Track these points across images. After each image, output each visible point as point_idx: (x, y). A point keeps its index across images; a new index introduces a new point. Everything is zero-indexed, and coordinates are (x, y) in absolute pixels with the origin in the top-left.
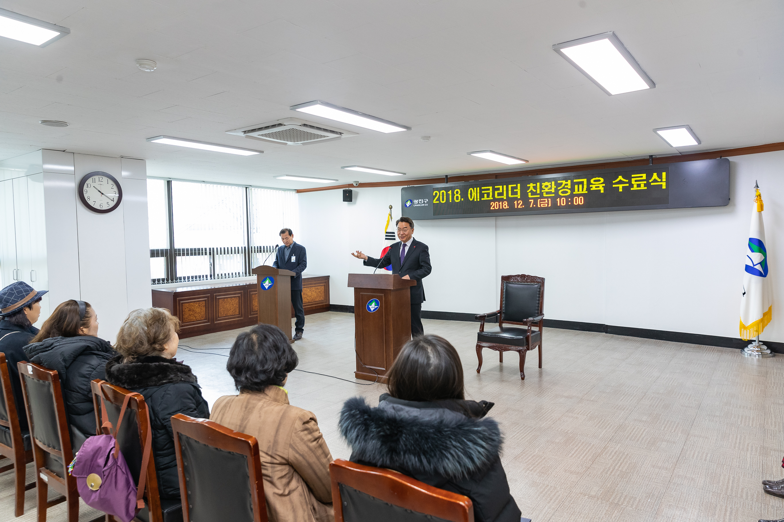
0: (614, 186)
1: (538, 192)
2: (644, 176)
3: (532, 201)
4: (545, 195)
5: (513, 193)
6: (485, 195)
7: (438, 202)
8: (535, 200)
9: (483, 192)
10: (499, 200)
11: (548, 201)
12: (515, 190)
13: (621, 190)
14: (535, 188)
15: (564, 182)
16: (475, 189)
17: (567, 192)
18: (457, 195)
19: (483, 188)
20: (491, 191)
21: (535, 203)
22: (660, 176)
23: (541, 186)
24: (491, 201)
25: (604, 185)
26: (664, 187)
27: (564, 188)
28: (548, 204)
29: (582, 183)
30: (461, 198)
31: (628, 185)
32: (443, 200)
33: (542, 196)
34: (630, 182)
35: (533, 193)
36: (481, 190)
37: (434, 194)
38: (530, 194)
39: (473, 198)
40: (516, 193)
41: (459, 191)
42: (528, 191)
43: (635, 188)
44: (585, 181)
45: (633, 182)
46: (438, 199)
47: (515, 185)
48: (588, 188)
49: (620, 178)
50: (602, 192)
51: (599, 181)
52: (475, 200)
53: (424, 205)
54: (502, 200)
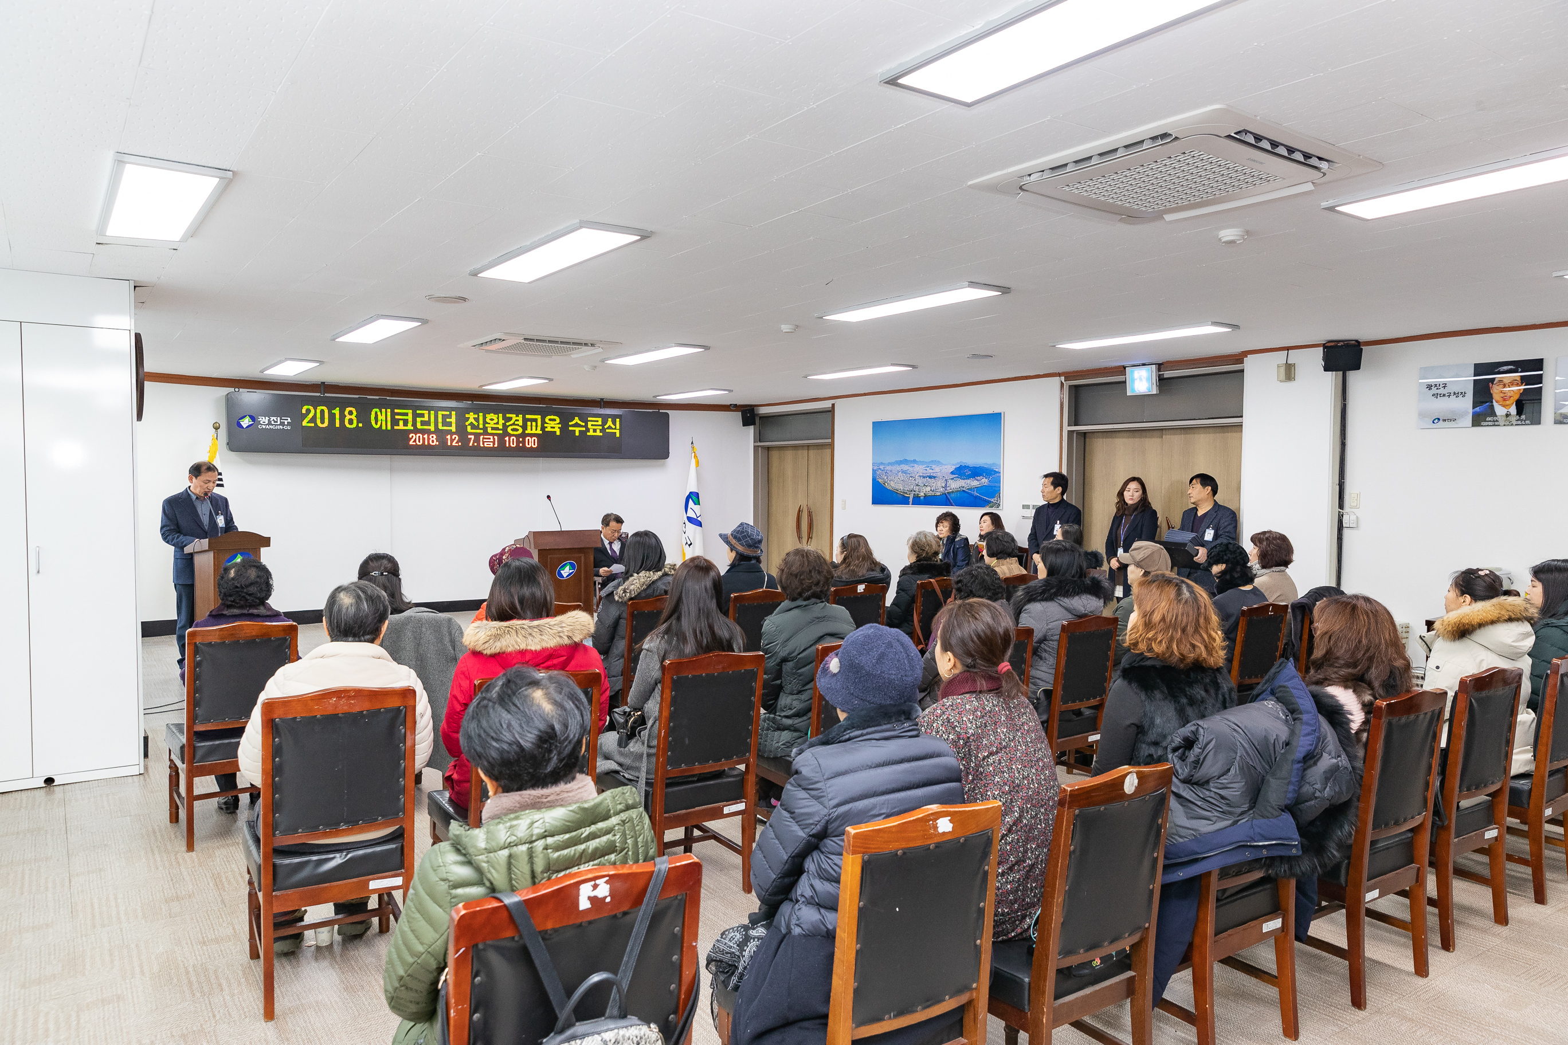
0: (570, 428)
1: (481, 426)
2: (600, 419)
3: (473, 437)
4: (490, 431)
5: (445, 423)
6: (401, 423)
7: (313, 425)
8: (477, 436)
9: (397, 417)
10: (423, 432)
11: (494, 439)
12: (448, 420)
13: (577, 434)
14: (477, 420)
15: (513, 416)
16: (384, 410)
17: (517, 430)
18: (351, 417)
19: (396, 411)
20: (410, 418)
21: (477, 440)
22: (614, 423)
23: (484, 418)
24: (410, 431)
25: (560, 426)
26: (618, 435)
27: (514, 424)
28: (494, 443)
29: (536, 420)
30: (358, 423)
31: (584, 429)
32: (322, 422)
33: (485, 432)
34: (586, 426)
35: (473, 427)
36: (393, 414)
37: (304, 411)
38: (469, 427)
39: (379, 423)
40: (450, 424)
41: (353, 409)
42: (467, 423)
43: (591, 433)
44: (539, 417)
45: (589, 426)
46: (313, 420)
47: (448, 413)
48: (543, 428)
49: (577, 420)
50: (558, 433)
51: (555, 420)
52: (384, 428)
53: (281, 427)
54: (429, 432)
